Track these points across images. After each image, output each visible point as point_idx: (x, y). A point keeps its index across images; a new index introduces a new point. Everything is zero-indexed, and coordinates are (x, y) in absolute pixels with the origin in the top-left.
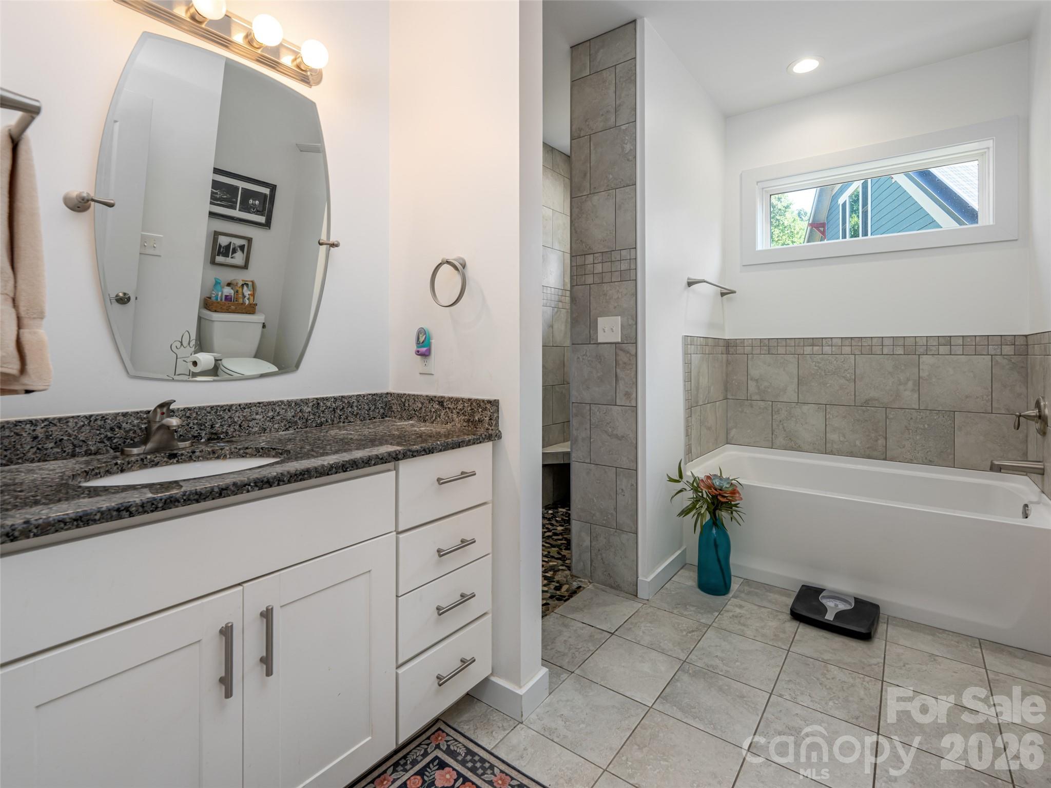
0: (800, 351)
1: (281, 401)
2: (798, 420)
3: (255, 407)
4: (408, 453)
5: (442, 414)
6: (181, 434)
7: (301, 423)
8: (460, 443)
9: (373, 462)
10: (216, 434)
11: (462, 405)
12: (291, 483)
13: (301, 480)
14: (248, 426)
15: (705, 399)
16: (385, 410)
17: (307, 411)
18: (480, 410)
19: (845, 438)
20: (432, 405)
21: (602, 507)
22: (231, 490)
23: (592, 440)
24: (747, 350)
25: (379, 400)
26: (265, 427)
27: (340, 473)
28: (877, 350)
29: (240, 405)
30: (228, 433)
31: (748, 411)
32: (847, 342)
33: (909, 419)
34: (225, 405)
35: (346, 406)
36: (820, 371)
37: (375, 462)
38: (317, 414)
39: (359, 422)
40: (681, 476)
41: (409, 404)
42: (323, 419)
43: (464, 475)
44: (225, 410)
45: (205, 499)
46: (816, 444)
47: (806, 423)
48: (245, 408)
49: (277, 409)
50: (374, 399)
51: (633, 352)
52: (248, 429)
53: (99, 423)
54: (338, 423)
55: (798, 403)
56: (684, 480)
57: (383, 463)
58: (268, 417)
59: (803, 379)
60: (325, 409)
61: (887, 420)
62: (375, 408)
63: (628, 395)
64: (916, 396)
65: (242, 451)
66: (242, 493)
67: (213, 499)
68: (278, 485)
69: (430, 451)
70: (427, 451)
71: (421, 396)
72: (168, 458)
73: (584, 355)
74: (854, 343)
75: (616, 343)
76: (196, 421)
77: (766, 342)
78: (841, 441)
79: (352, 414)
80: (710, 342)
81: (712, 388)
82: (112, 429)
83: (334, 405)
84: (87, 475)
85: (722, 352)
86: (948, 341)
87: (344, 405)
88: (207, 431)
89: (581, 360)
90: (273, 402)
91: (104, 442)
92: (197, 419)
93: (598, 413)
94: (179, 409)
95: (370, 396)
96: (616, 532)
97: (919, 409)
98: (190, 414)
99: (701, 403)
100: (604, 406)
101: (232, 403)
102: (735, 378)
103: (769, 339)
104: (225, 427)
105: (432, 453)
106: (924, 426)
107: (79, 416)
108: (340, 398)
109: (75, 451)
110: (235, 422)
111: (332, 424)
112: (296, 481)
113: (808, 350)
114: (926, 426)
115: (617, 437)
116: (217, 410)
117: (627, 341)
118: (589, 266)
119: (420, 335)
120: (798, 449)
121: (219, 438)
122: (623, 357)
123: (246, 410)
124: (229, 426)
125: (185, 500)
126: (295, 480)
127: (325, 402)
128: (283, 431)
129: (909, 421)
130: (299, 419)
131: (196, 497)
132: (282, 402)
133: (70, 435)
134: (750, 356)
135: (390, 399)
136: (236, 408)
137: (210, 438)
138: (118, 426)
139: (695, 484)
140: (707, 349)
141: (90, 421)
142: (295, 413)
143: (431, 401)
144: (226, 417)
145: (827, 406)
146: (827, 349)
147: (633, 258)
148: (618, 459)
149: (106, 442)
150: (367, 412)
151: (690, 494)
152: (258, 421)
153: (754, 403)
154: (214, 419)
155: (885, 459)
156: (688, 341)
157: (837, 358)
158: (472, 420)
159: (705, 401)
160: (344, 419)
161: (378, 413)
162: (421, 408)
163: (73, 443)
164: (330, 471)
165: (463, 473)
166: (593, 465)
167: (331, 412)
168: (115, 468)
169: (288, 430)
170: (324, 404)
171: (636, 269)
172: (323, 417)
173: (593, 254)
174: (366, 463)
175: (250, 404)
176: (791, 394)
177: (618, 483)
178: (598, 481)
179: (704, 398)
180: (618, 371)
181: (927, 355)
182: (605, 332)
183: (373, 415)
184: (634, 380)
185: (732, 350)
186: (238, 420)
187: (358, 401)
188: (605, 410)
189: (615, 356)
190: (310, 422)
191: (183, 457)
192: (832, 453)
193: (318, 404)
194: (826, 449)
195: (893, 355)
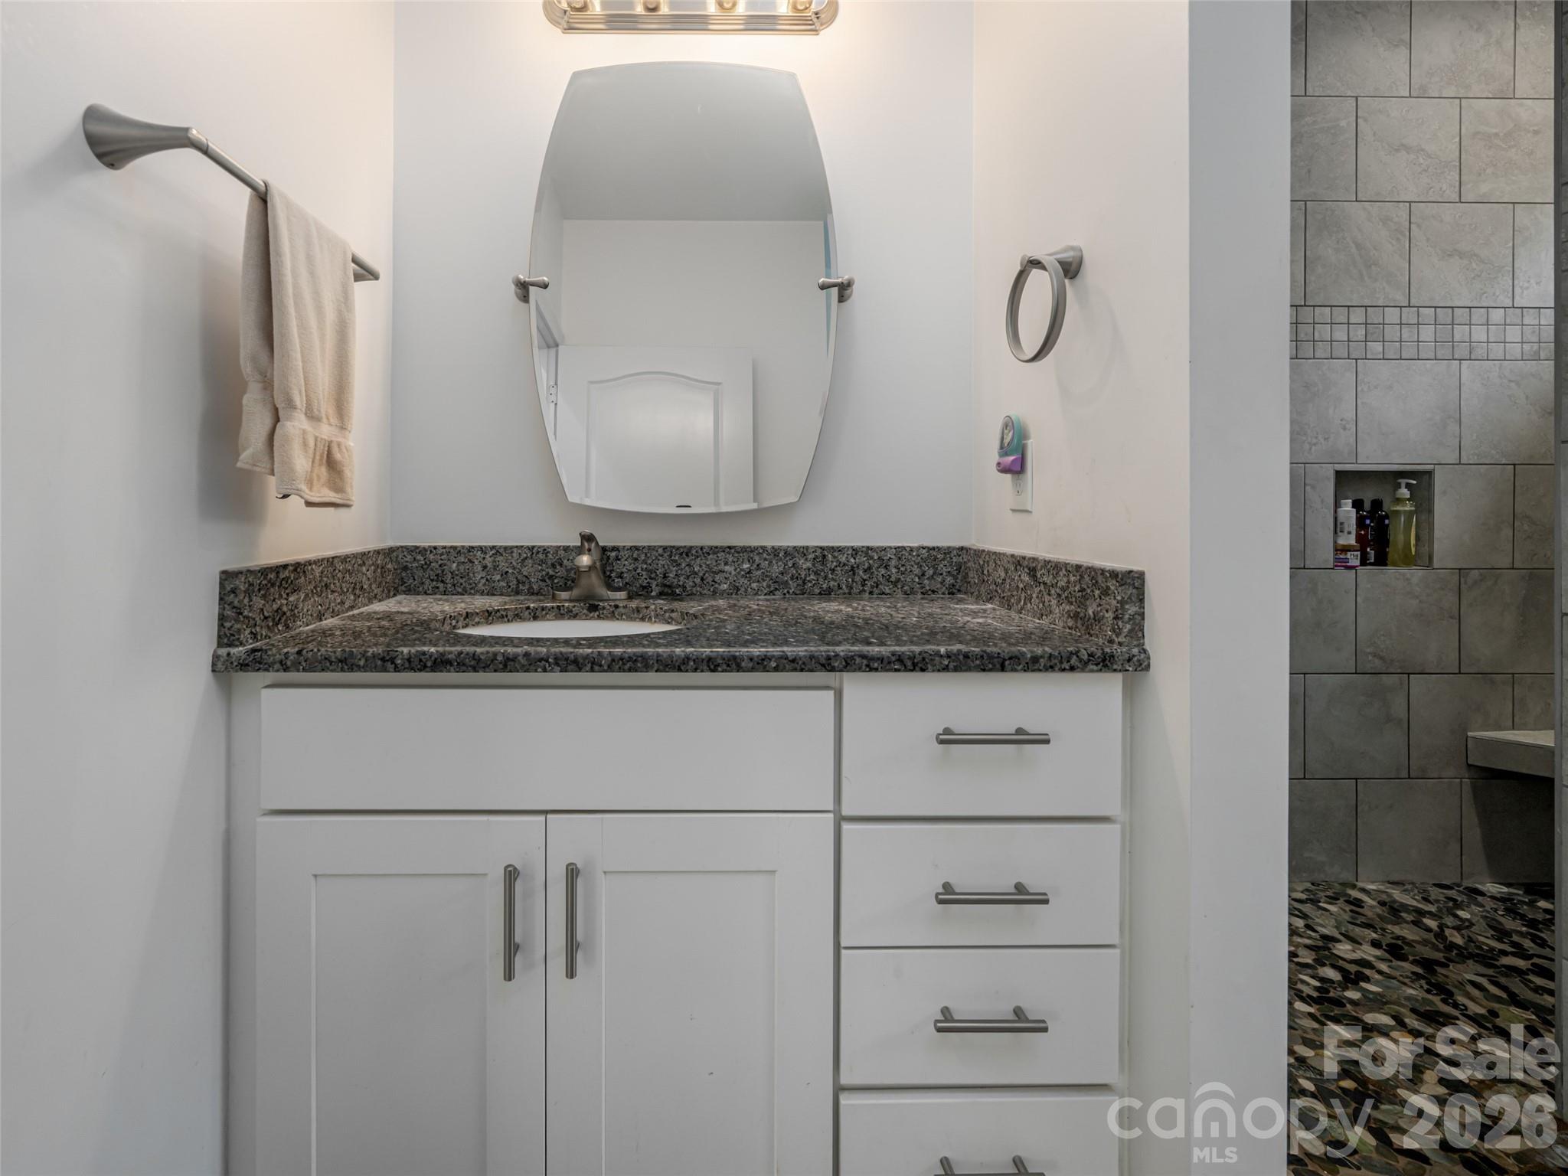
1: (762, 547)
3: (722, 554)
4: (858, 660)
5: (1034, 596)
6: (627, 581)
7: (795, 585)
8: (1005, 660)
9: (773, 664)
10: (669, 587)
11: (1065, 579)
12: (613, 671)
13: (630, 670)
14: (713, 581)
16: (955, 578)
17: (804, 567)
18: (1097, 592)
20: (1020, 576)
22: (519, 662)
25: (943, 560)
26: (737, 584)
27: (702, 671)
29: (702, 549)
30: (686, 587)
34: (681, 547)
35: (876, 565)
37: (777, 666)
38: (822, 574)
39: (900, 595)
41: (988, 571)
42: (832, 583)
43: (1022, 738)
44: (681, 554)
45: (484, 668)
48: (709, 554)
49: (757, 558)
50: (933, 556)
52: (713, 585)
53: (541, 556)
54: (860, 593)
57: (795, 670)
58: (741, 570)
60: (836, 566)
62: (934, 573)
65: (667, 615)
66: (536, 671)
67: (495, 671)
68: (592, 670)
69: (914, 665)
70: (909, 664)
71: (1004, 554)
72: (587, 610)
76: (645, 566)
79: (888, 580)
82: (553, 566)
83: (852, 560)
84: (489, 616)
87: (871, 562)
88: (659, 580)
90: (750, 547)
91: (545, 581)
92: (646, 563)
94: (624, 546)
95: (924, 551)
98: (638, 555)
101: (693, 545)
104: (682, 578)
105: (923, 670)
107: (522, 546)
108: (864, 549)
109: (519, 587)
110: (696, 574)
111: (850, 593)
112: (621, 670)
116: (671, 552)
119: (1006, 431)
121: (673, 594)
123: (711, 556)
124: (688, 577)
125: (458, 664)
126: (620, 668)
127: (836, 554)
128: (766, 594)
130: (792, 579)
131: (473, 663)
132: (764, 548)
133: (514, 569)
135: (965, 560)
136: (697, 552)
137: (663, 591)
138: (559, 563)
141: (533, 553)
142: (784, 568)
143: (1018, 567)
144: (683, 565)
149: (547, 580)
150: (917, 580)
152: (727, 575)
154: (668, 565)
158: (1082, 615)
160: (872, 587)
161: (941, 583)
162: (1004, 580)
163: (517, 578)
164: (684, 664)
165: (1020, 731)
167: (846, 572)
168: (527, 613)
169: (774, 595)
170: (835, 557)
172: (833, 579)
174: (758, 663)
175: (716, 547)
183: (929, 586)
186: (699, 571)
187: (900, 558)
190: (810, 585)
191: (605, 612)
193: (824, 556)
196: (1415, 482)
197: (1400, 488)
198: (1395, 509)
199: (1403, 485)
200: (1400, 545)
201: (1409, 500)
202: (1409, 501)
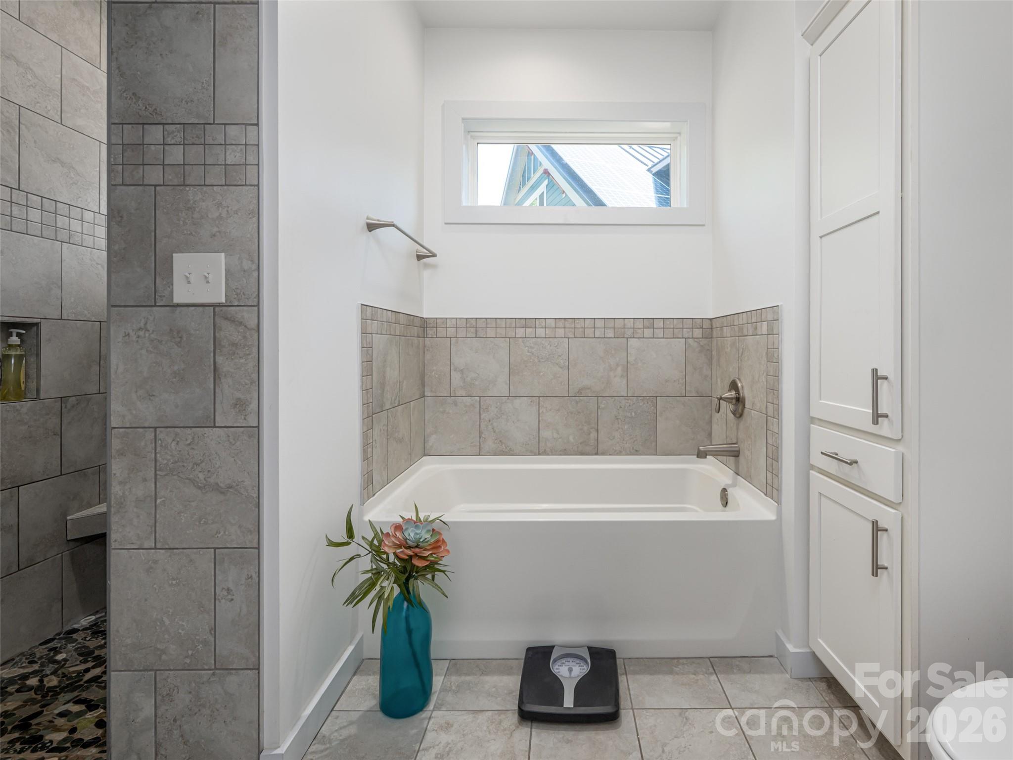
0: (511, 334)
2: (509, 418)
15: (395, 400)
19: (558, 434)
21: (183, 633)
23: (158, 501)
24: (451, 332)
28: (589, 332)
31: (451, 411)
32: (561, 324)
33: (619, 408)
36: (532, 358)
40: (350, 534)
46: (528, 444)
47: (518, 420)
51: (253, 323)
55: (509, 396)
56: (357, 538)
59: (515, 368)
61: (599, 410)
63: (240, 405)
64: (625, 382)
73: (140, 329)
74: (568, 325)
75: (214, 306)
77: (473, 322)
78: (555, 439)
80: (402, 319)
81: (405, 383)
85: (418, 334)
86: (650, 323)
89: (134, 338)
93: (174, 444)
96: (214, 674)
97: (627, 396)
99: (388, 406)
100: (189, 431)
102: (435, 368)
103: (476, 318)
106: (631, 414)
113: (520, 332)
114: (633, 414)
115: (217, 488)
117: (239, 300)
118: (153, 147)
120: (509, 452)
122: (229, 332)
129: (618, 409)
134: (453, 340)
139: (376, 542)
140: (398, 329)
145: (540, 398)
146: (540, 332)
147: (251, 143)
148: (218, 532)
151: (366, 563)
153: (459, 400)
155: (597, 454)
156: (368, 313)
157: (550, 342)
159: (395, 403)
166: (163, 551)
171: (258, 165)
173: (164, 124)
176: (501, 388)
177: (219, 578)
178: (174, 582)
179: (393, 398)
180: (220, 360)
181: (634, 338)
182: (189, 283)
184: (255, 376)
185: (430, 332)
188: (190, 437)
189: (212, 332)
192: (545, 453)
194: (540, 449)
195: (604, 338)
196: (24, 332)
197: (12, 336)
198: (7, 353)
199: (15, 334)
200: (11, 383)
201: (19, 346)
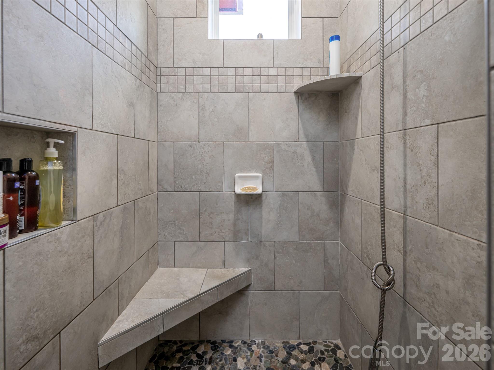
196: (63, 142)
197: (48, 147)
198: (45, 168)
199: (52, 145)
200: (52, 206)
201: (57, 159)
202: (57, 161)
